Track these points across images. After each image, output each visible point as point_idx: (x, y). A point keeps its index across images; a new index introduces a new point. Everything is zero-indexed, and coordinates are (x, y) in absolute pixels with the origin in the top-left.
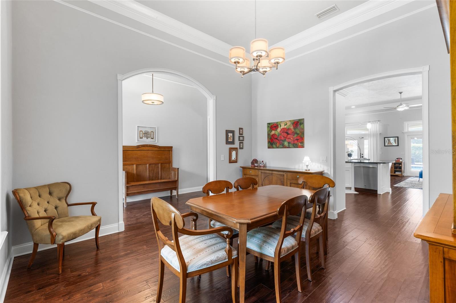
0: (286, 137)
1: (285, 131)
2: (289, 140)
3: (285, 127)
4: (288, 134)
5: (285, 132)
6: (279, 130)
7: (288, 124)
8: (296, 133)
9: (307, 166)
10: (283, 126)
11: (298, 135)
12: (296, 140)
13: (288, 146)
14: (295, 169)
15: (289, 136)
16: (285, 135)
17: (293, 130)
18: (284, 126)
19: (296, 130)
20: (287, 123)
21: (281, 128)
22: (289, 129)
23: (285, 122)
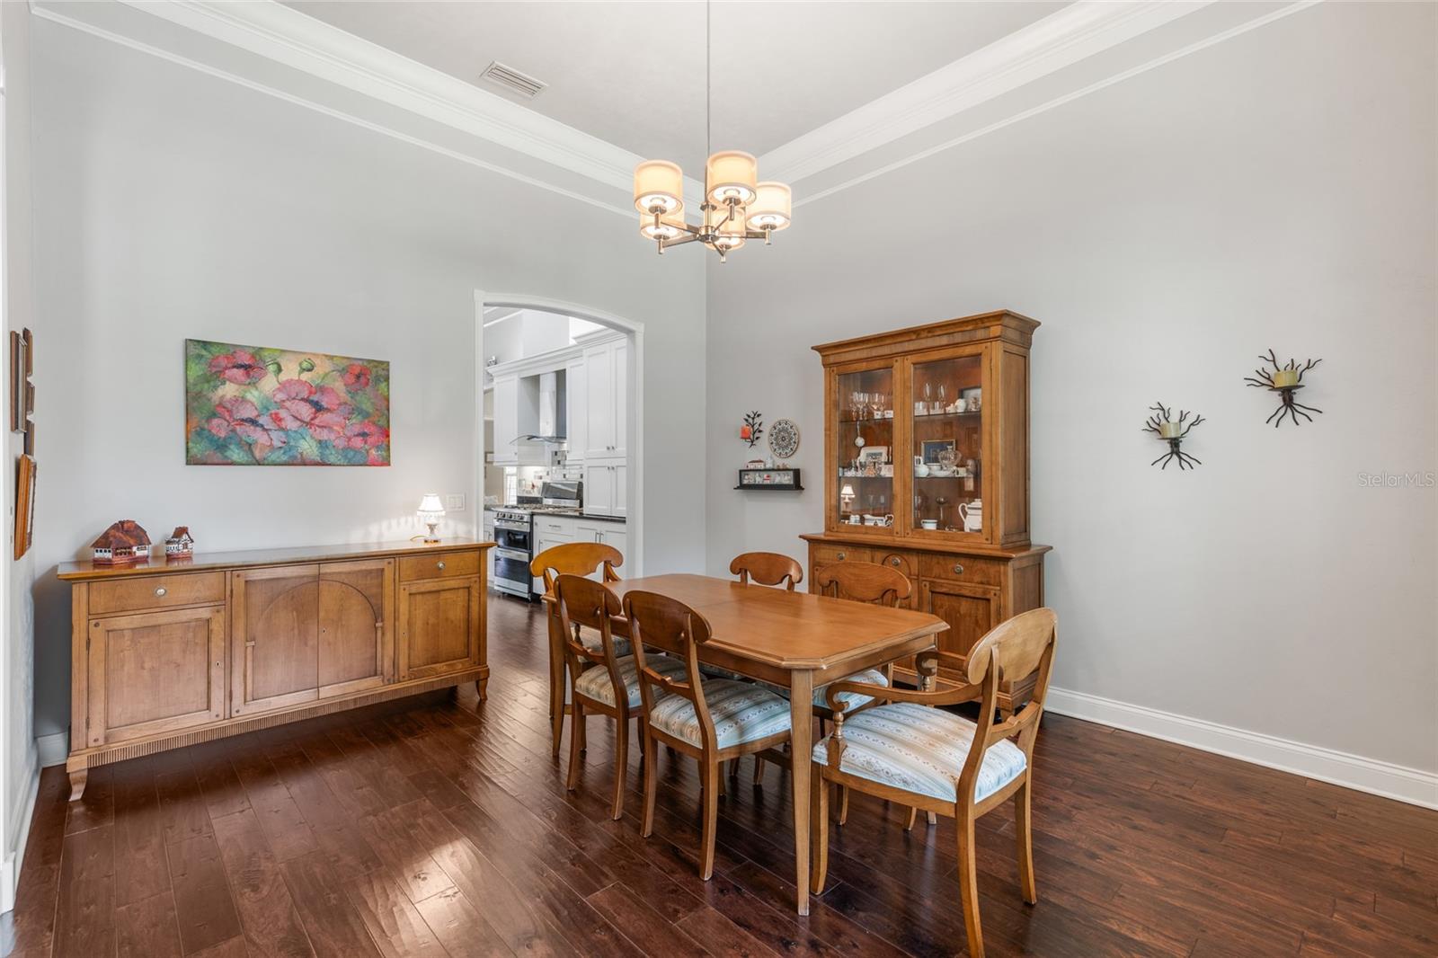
0: (308, 420)
1: (305, 395)
2: (325, 435)
3: (305, 376)
4: (318, 408)
5: (302, 399)
6: (269, 383)
7: (319, 371)
8: (361, 412)
9: (432, 527)
10: (291, 371)
11: (365, 417)
12: (358, 435)
13: (319, 459)
14: (347, 545)
15: (324, 418)
16: (306, 411)
17: (342, 394)
18: (300, 373)
19: (358, 398)
20: (317, 361)
21: (283, 377)
22: (322, 390)
23: (307, 357)
